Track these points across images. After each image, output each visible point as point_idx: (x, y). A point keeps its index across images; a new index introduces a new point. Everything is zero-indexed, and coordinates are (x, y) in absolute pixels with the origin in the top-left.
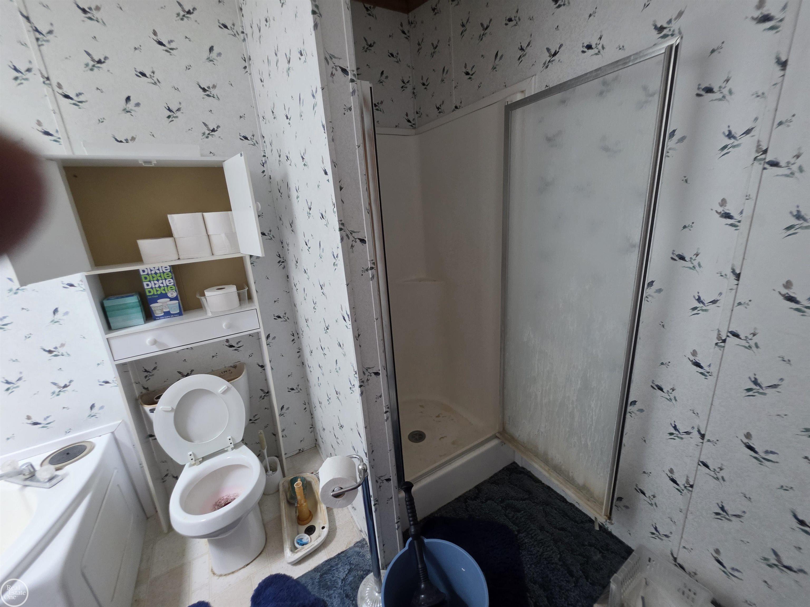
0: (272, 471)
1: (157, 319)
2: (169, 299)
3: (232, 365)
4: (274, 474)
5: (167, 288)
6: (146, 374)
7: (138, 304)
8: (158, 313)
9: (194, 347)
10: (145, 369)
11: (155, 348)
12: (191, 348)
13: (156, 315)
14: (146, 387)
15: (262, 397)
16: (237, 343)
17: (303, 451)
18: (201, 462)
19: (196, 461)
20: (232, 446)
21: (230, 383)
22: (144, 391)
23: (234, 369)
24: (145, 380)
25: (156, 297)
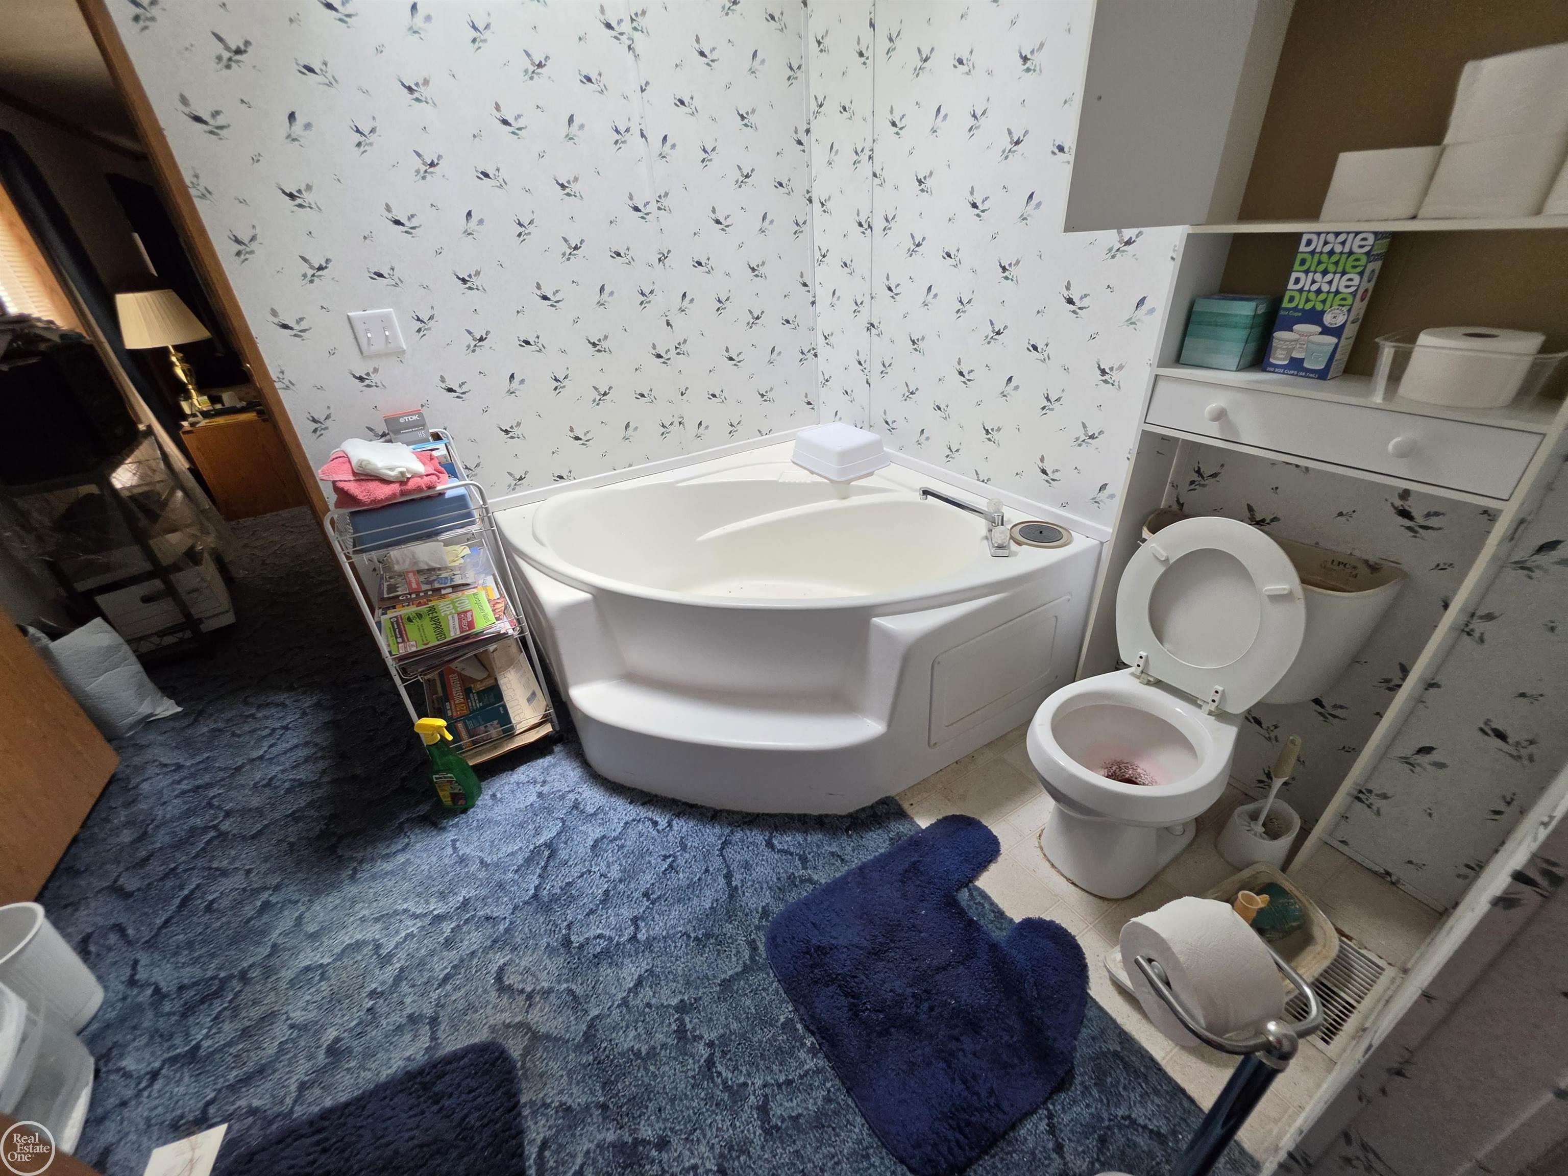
0: (1264, 830)
1: (1268, 369)
2: (1319, 329)
3: (1372, 559)
4: (1264, 839)
5: (1335, 296)
6: (1195, 477)
7: (1249, 321)
8: (1279, 357)
9: (1314, 469)
10: (1199, 468)
11: (1214, 429)
12: (1307, 469)
13: (1271, 360)
14: (1181, 501)
15: (1390, 685)
16: (1428, 515)
17: (1393, 883)
18: (1149, 683)
19: (1143, 675)
20: (1213, 707)
21: (1304, 590)
22: (1175, 507)
23: (1368, 571)
24: (1187, 487)
25: (1296, 314)
